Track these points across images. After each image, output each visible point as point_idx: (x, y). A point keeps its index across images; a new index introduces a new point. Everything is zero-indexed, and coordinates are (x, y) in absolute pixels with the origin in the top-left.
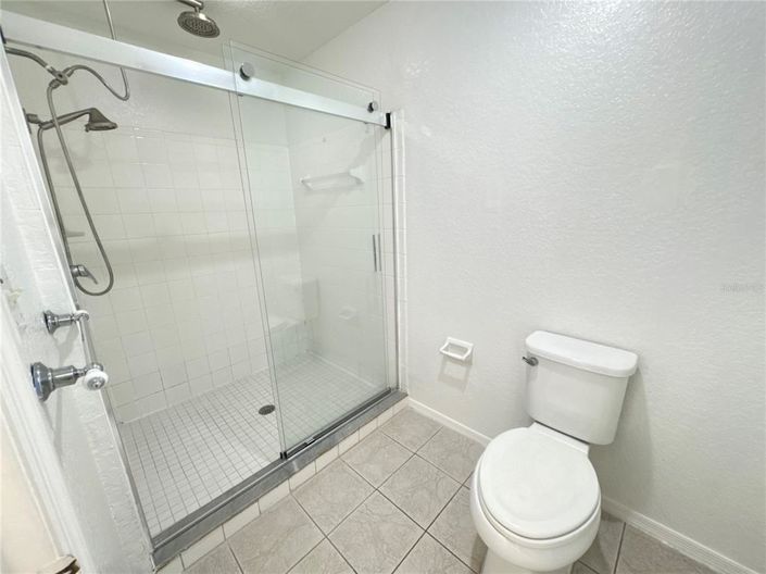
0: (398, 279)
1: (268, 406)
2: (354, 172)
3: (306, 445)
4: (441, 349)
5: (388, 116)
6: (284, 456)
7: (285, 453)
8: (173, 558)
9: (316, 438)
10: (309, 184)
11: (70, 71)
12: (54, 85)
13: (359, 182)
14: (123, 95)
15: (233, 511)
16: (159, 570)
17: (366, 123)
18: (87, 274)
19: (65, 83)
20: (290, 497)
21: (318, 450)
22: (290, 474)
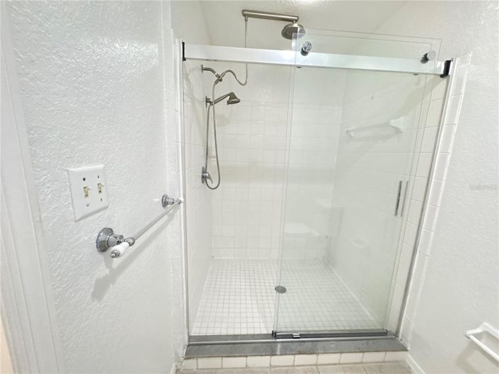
0: (423, 230)
1: (282, 287)
2: (393, 122)
3: (292, 336)
4: (469, 332)
5: (448, 64)
6: (274, 335)
7: (275, 333)
8: (193, 358)
9: (302, 336)
10: (352, 134)
11: (223, 74)
12: (216, 83)
13: (397, 131)
14: (243, 83)
15: (231, 353)
16: (185, 359)
17: (416, 74)
18: (209, 178)
19: (221, 80)
20: (269, 370)
21: (299, 348)
22: (273, 354)
